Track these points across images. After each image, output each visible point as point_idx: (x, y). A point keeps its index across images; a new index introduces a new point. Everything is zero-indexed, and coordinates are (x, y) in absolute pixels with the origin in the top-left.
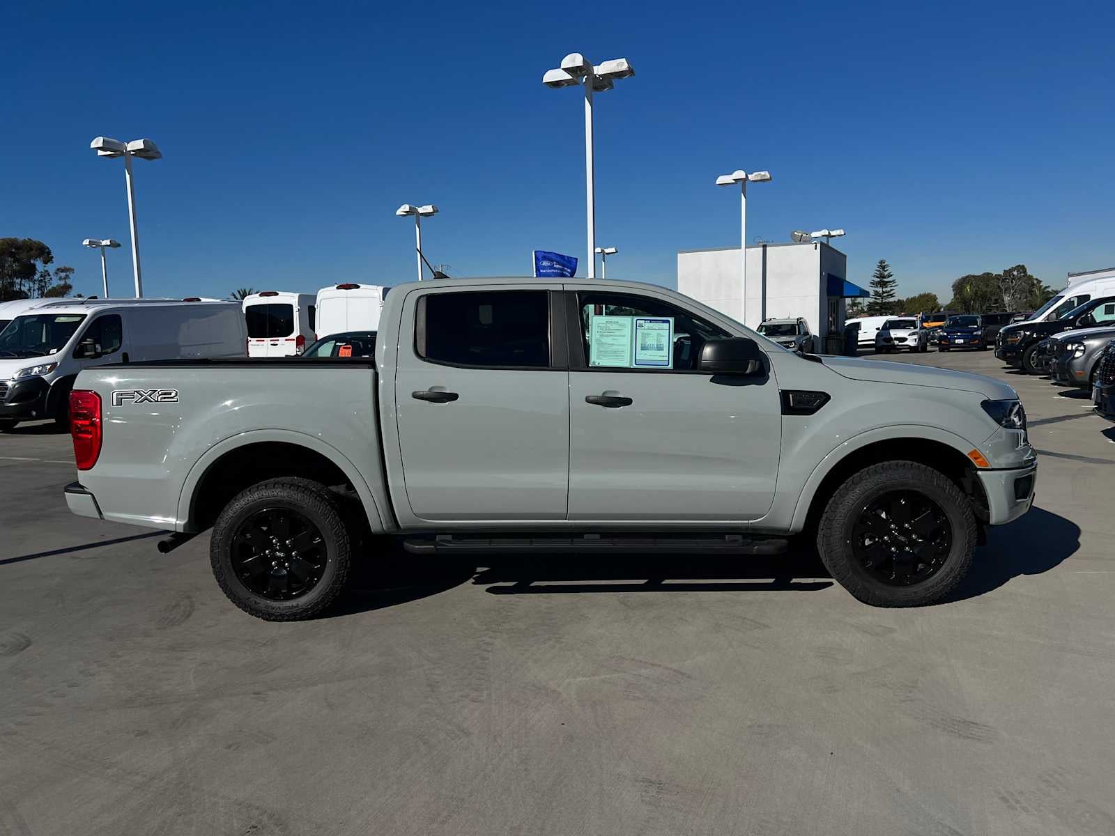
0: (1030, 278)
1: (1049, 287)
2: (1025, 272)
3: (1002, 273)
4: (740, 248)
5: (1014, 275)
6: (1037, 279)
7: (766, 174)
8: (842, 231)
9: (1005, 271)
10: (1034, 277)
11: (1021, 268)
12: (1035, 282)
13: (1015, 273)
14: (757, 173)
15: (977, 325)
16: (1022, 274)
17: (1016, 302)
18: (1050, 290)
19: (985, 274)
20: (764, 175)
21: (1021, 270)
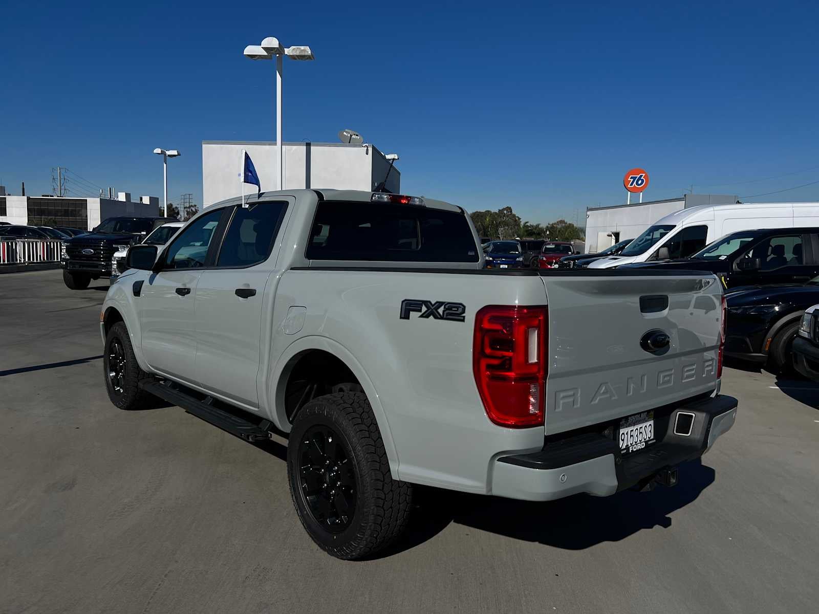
0: (514, 216)
1: (528, 222)
2: (511, 212)
3: (497, 211)
5: (504, 214)
6: (518, 217)
7: (307, 50)
8: (396, 155)
9: (499, 210)
11: (509, 209)
12: (517, 219)
13: (505, 212)
14: (294, 47)
15: (518, 251)
16: (509, 213)
17: (506, 232)
18: (528, 224)
19: (486, 211)
20: (304, 50)
21: (509, 211)
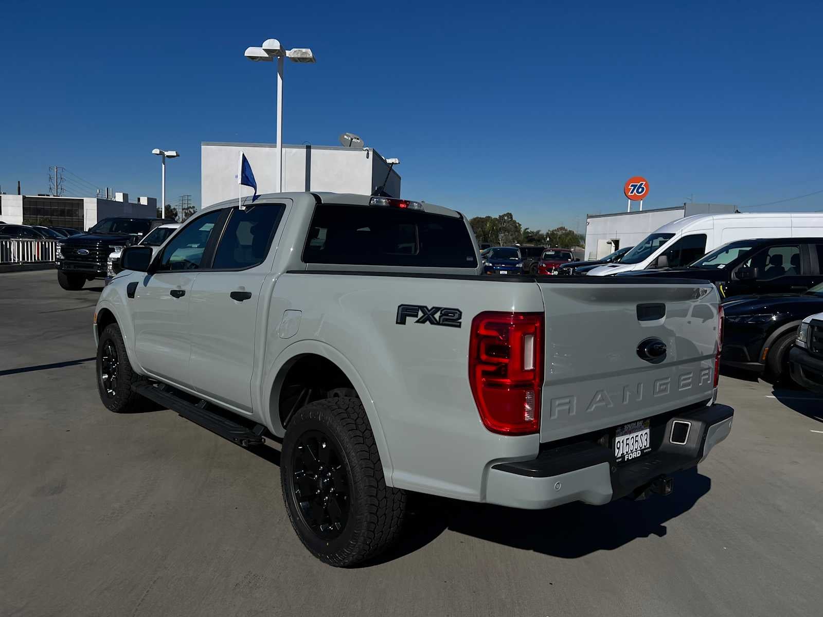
0: (515, 222)
1: (528, 229)
2: (512, 218)
3: (498, 217)
4: (275, 147)
5: (505, 220)
7: (309, 53)
8: (397, 159)
9: (500, 216)
10: (517, 222)
11: (510, 215)
12: (517, 225)
13: (506, 218)
14: (295, 49)
15: (518, 257)
16: (510, 219)
17: (506, 238)
18: (529, 231)
19: (487, 217)
20: (306, 53)
21: (510, 217)
